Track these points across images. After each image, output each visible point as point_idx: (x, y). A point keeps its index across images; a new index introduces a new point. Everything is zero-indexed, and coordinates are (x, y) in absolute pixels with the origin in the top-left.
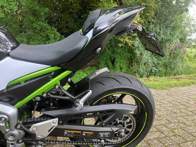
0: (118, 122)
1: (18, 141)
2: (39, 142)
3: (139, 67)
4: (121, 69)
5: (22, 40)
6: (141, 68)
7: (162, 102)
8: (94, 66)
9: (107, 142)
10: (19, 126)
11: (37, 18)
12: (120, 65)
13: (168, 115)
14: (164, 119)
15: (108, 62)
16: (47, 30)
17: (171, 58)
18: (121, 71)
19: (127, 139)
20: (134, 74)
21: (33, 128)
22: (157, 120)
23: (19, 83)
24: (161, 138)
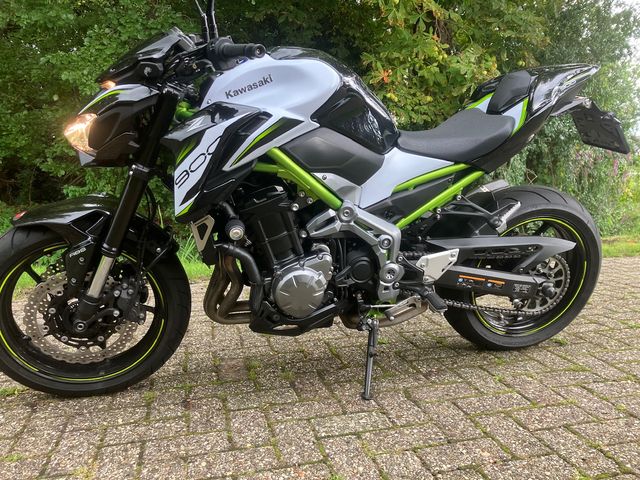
10: (401, 258)
17: (583, 188)
21: (422, 262)
23: (406, 189)
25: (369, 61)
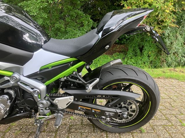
0: (123, 106)
1: (46, 108)
2: (60, 111)
3: (167, 57)
4: (149, 56)
5: (60, 26)
6: (169, 58)
7: (181, 93)
8: (122, 52)
9: (113, 120)
10: (47, 98)
11: (74, 6)
12: (148, 53)
13: (182, 106)
14: (176, 110)
15: (136, 49)
16: (82, 17)
18: (149, 59)
19: (130, 120)
20: (161, 63)
21: (56, 101)
22: (169, 110)
23: (48, 68)
24: (167, 126)
25: (123, 4)
